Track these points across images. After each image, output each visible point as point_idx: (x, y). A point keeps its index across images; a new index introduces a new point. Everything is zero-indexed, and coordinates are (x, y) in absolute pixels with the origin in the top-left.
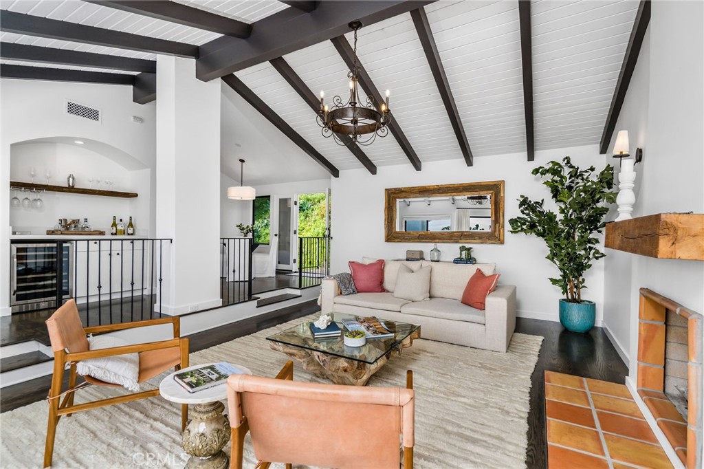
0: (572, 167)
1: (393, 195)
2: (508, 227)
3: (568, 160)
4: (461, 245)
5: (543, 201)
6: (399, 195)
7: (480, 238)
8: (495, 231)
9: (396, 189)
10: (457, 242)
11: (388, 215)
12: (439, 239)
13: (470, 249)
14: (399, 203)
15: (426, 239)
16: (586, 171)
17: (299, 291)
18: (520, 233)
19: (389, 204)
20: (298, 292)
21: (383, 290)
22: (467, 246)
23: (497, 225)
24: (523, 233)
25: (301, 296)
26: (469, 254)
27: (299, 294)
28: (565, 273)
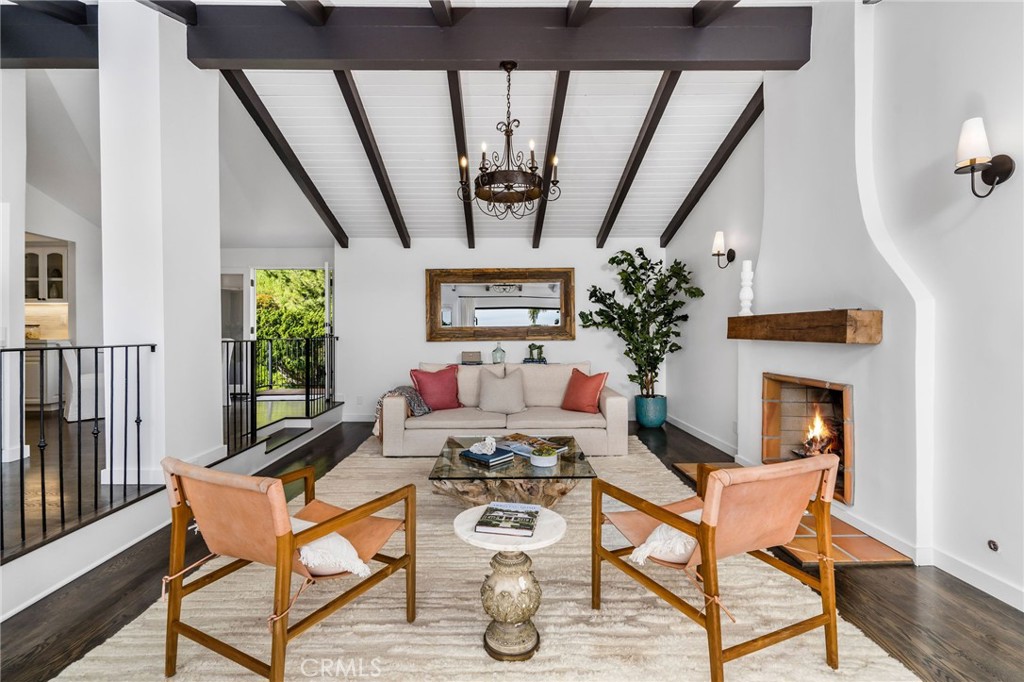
0: (644, 258)
1: (436, 279)
2: (578, 321)
3: (640, 251)
4: (530, 343)
5: (614, 292)
6: (445, 279)
7: (550, 334)
8: (565, 325)
9: (442, 271)
10: (524, 339)
11: (431, 305)
12: (501, 336)
13: (540, 347)
14: (445, 289)
15: (484, 335)
16: (657, 264)
17: (309, 421)
18: (592, 328)
19: (431, 290)
20: (307, 424)
21: (459, 405)
22: (538, 343)
23: (568, 319)
24: (595, 328)
25: (312, 429)
26: (540, 353)
27: (310, 427)
28: (640, 367)
